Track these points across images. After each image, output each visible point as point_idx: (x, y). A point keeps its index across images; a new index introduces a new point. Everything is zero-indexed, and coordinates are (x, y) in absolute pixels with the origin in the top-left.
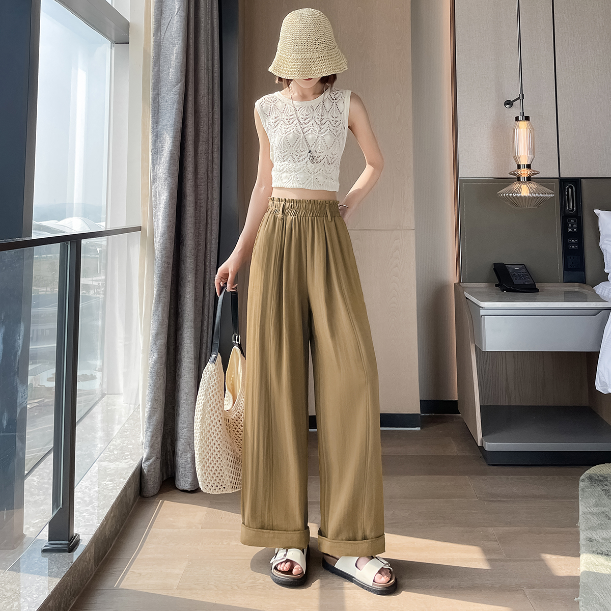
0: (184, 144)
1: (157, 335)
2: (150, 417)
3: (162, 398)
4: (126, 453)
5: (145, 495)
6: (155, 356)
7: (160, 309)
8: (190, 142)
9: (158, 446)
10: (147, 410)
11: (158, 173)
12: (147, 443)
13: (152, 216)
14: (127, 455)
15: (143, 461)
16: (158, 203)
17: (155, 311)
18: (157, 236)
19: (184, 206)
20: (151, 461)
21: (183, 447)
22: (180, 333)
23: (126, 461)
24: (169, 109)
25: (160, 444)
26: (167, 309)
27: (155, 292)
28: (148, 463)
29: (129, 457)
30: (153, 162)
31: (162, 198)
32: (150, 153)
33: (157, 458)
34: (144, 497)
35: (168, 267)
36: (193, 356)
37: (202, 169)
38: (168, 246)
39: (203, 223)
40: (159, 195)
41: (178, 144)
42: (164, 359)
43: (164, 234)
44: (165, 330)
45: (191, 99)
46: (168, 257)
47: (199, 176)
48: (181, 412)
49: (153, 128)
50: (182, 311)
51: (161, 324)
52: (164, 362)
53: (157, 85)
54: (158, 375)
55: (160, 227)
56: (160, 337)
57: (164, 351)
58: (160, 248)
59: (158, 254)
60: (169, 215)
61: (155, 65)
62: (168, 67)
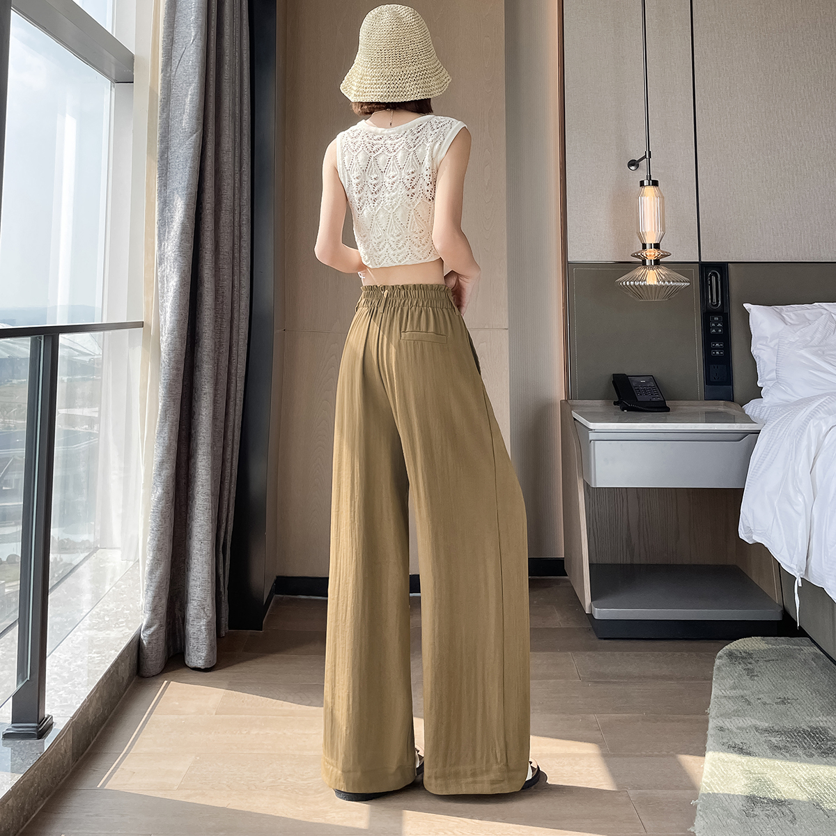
0: (201, 214)
1: (162, 463)
2: (151, 572)
3: (168, 547)
4: (120, 620)
5: (144, 674)
6: (159, 491)
7: (166, 429)
8: (208, 211)
9: (162, 610)
10: (148, 562)
11: (166, 251)
12: (148, 605)
13: (159, 307)
14: (122, 622)
15: (142, 630)
16: (166, 290)
17: (160, 432)
18: (164, 334)
19: (201, 295)
20: (152, 629)
21: (196, 611)
22: (193, 461)
23: (121, 629)
24: (181, 167)
25: (165, 607)
26: (175, 430)
27: (160, 407)
28: (149, 632)
29: (124, 624)
30: (159, 237)
31: (170, 284)
32: (156, 226)
33: (161, 626)
34: (143, 677)
35: (177, 374)
36: (209, 492)
37: (226, 248)
38: (178, 346)
39: (227, 317)
40: (167, 281)
41: (192, 213)
42: (171, 495)
43: (173, 330)
44: (173, 457)
45: (210, 155)
46: (177, 362)
47: (221, 257)
48: (192, 566)
49: (160, 192)
50: (195, 432)
51: (168, 449)
52: (171, 499)
53: (165, 137)
54: (163, 516)
55: (168, 323)
56: (166, 465)
57: (172, 485)
58: (167, 349)
59: (164, 357)
60: (179, 306)
61: (163, 110)
62: (180, 112)
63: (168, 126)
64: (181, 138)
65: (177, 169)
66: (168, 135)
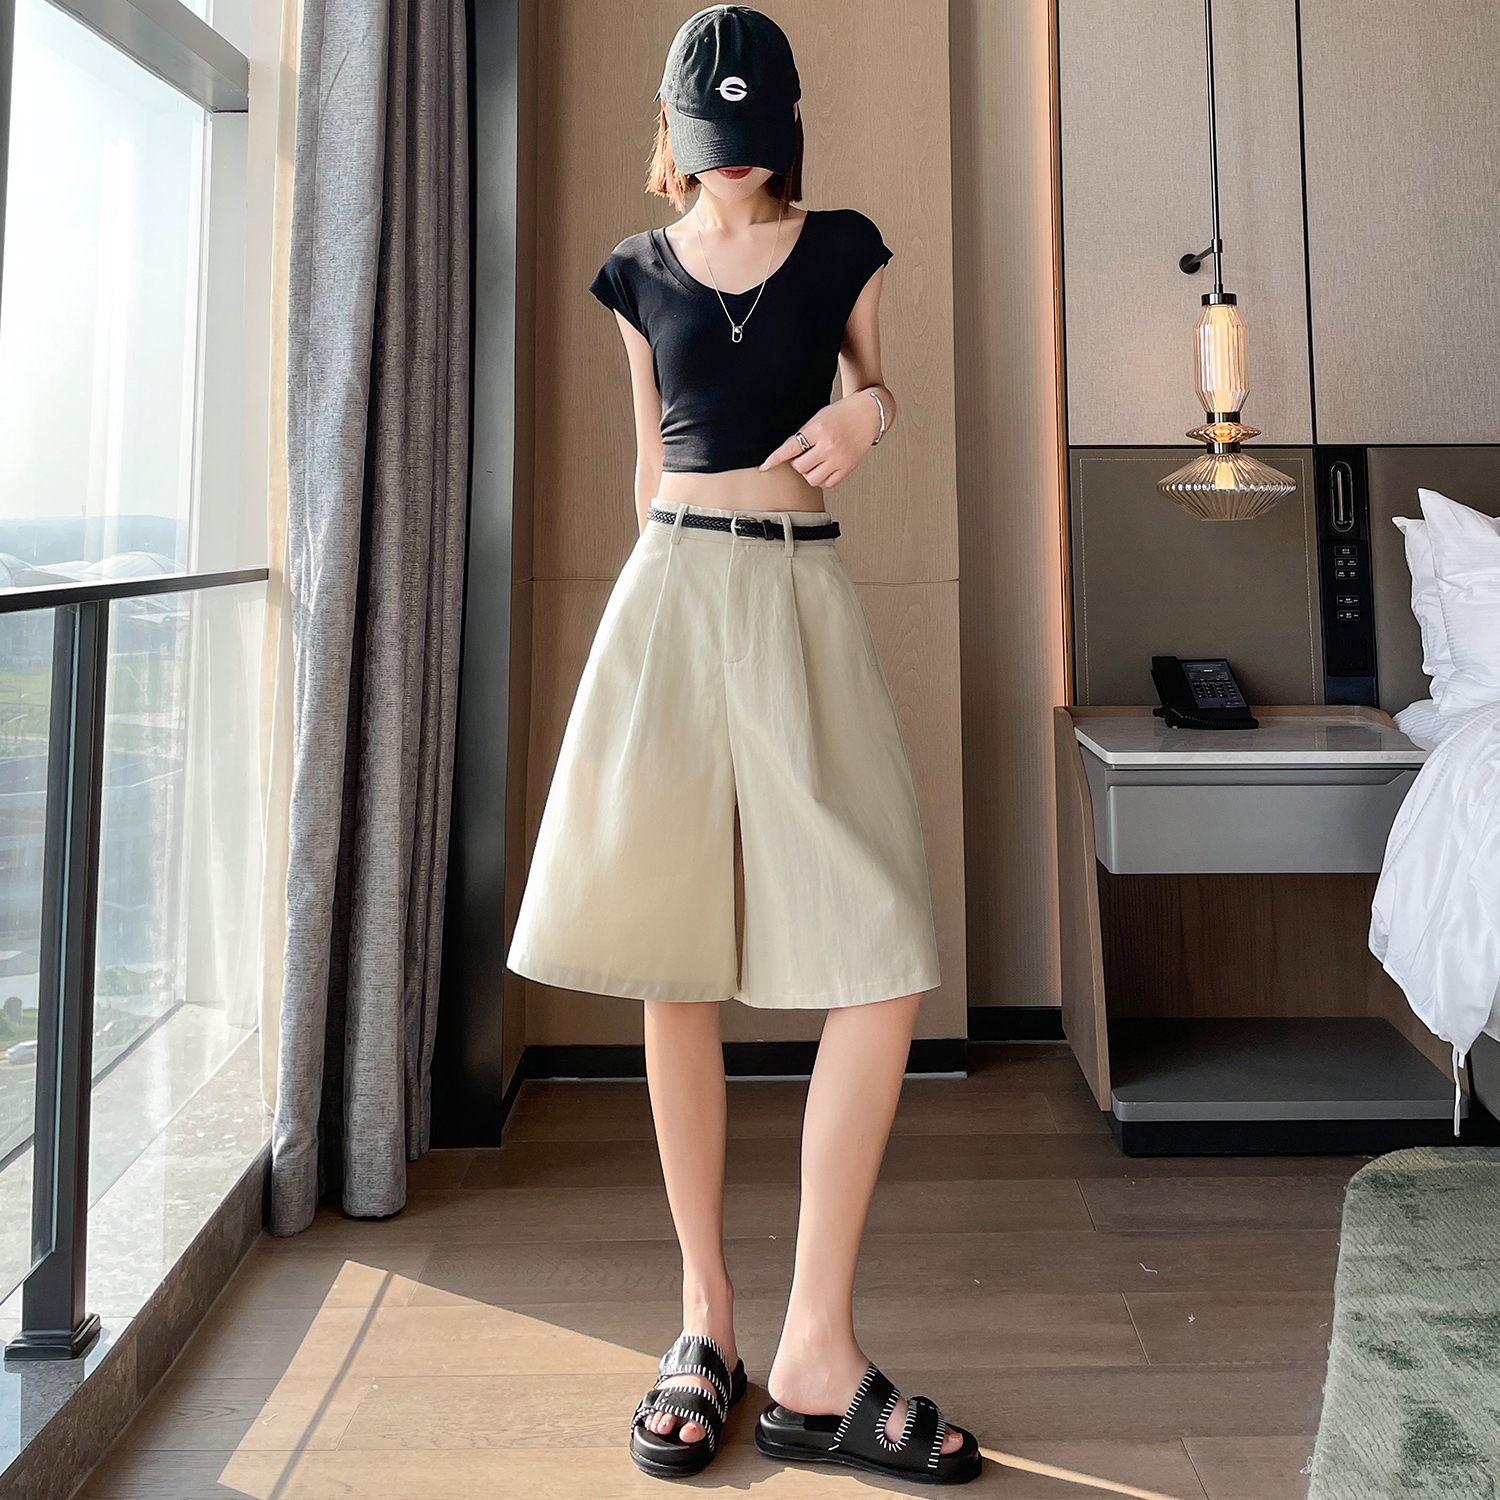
4: (226, 1137)
14: (230, 1140)
21: (367, 1116)
23: (227, 1153)
28: (288, 1158)
29: (234, 1144)
34: (274, 1235)
37: (421, 427)
39: (422, 558)
48: (360, 1034)
50: (368, 778)
53: (306, 218)
62: (337, 173)
63: (313, 199)
64: (340, 221)
65: (331, 281)
66: (313, 215)
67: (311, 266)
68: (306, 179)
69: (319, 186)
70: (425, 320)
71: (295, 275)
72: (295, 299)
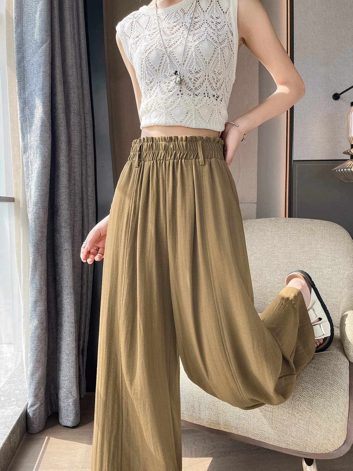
0: (55, 113)
1: (36, 302)
2: (32, 375)
3: (44, 359)
4: (12, 400)
5: (31, 432)
6: (35, 322)
9: (42, 395)
10: (29, 369)
11: (29, 141)
12: (31, 394)
15: (28, 408)
16: (30, 172)
18: (30, 206)
20: (35, 407)
25: (43, 393)
28: (33, 409)
29: (15, 403)
33: (41, 404)
34: (31, 434)
52: (45, 327)
53: (20, 48)
54: (40, 340)
55: (33, 198)
56: (39, 304)
57: (45, 318)
58: (33, 217)
59: (31, 223)
60: (41, 184)
61: (17, 26)
62: (31, 27)
63: (23, 39)
64: (34, 48)
65: (32, 75)
66: (23, 47)
67: (24, 69)
68: (19, 31)
69: (25, 34)
70: (74, 97)
71: (18, 73)
72: (19, 84)
